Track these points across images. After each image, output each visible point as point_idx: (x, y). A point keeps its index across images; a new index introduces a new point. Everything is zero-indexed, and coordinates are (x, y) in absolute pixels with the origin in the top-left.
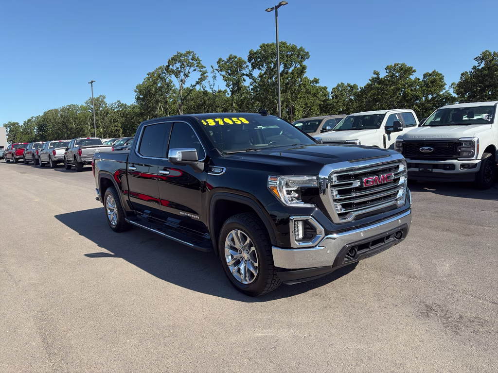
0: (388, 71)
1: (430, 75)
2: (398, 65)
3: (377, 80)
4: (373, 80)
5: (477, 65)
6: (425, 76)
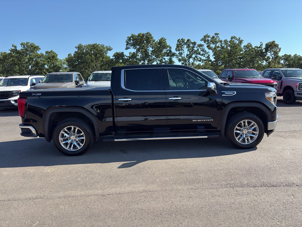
0: (22, 46)
1: (49, 53)
2: (29, 43)
3: (15, 51)
4: (12, 50)
5: (77, 51)
6: (47, 52)
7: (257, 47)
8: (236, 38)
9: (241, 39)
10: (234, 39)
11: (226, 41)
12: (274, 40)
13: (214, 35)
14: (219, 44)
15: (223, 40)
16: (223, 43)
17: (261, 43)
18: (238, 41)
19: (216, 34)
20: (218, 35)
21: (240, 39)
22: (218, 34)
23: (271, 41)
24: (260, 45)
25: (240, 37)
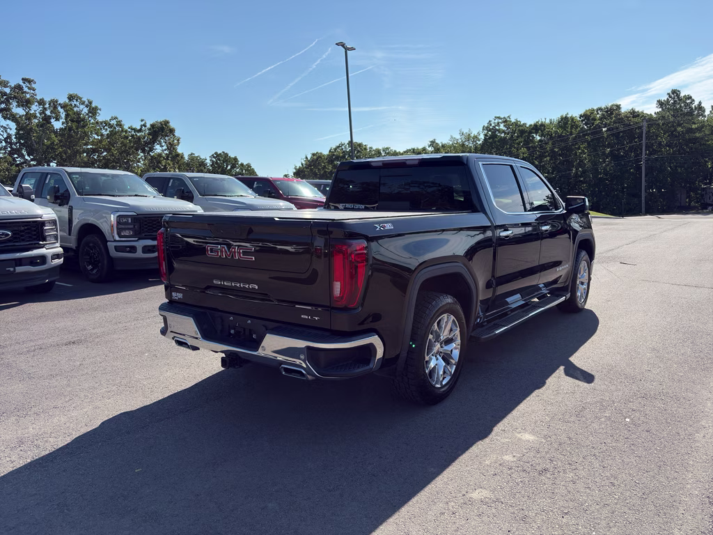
7: (135, 130)
8: (80, 99)
9: (93, 105)
10: (77, 100)
11: (54, 104)
12: (167, 119)
13: (21, 83)
14: (35, 108)
15: (47, 99)
16: (47, 106)
17: (142, 121)
18: (87, 107)
19: (24, 80)
20: (33, 86)
21: (91, 103)
22: (33, 81)
23: (161, 119)
24: (141, 126)
25: (91, 99)
